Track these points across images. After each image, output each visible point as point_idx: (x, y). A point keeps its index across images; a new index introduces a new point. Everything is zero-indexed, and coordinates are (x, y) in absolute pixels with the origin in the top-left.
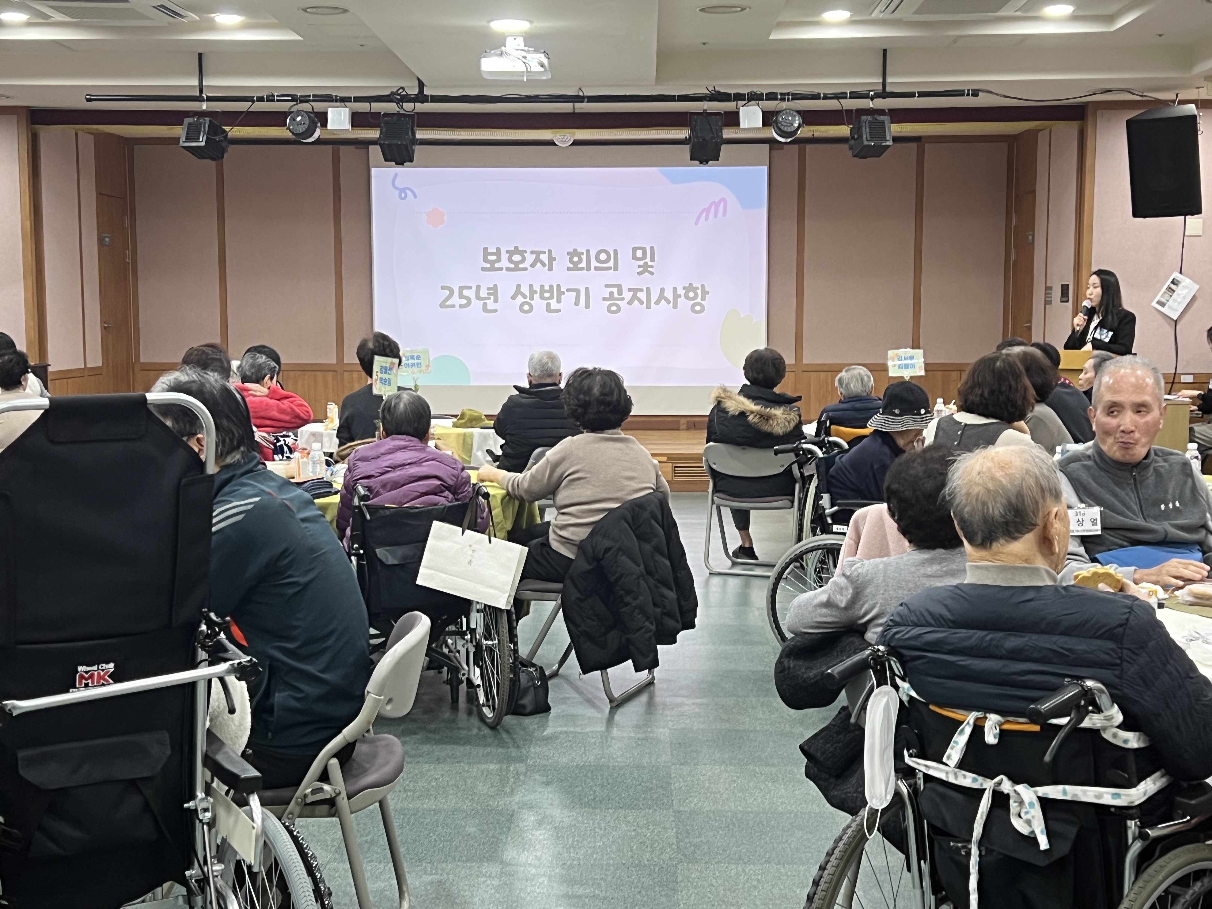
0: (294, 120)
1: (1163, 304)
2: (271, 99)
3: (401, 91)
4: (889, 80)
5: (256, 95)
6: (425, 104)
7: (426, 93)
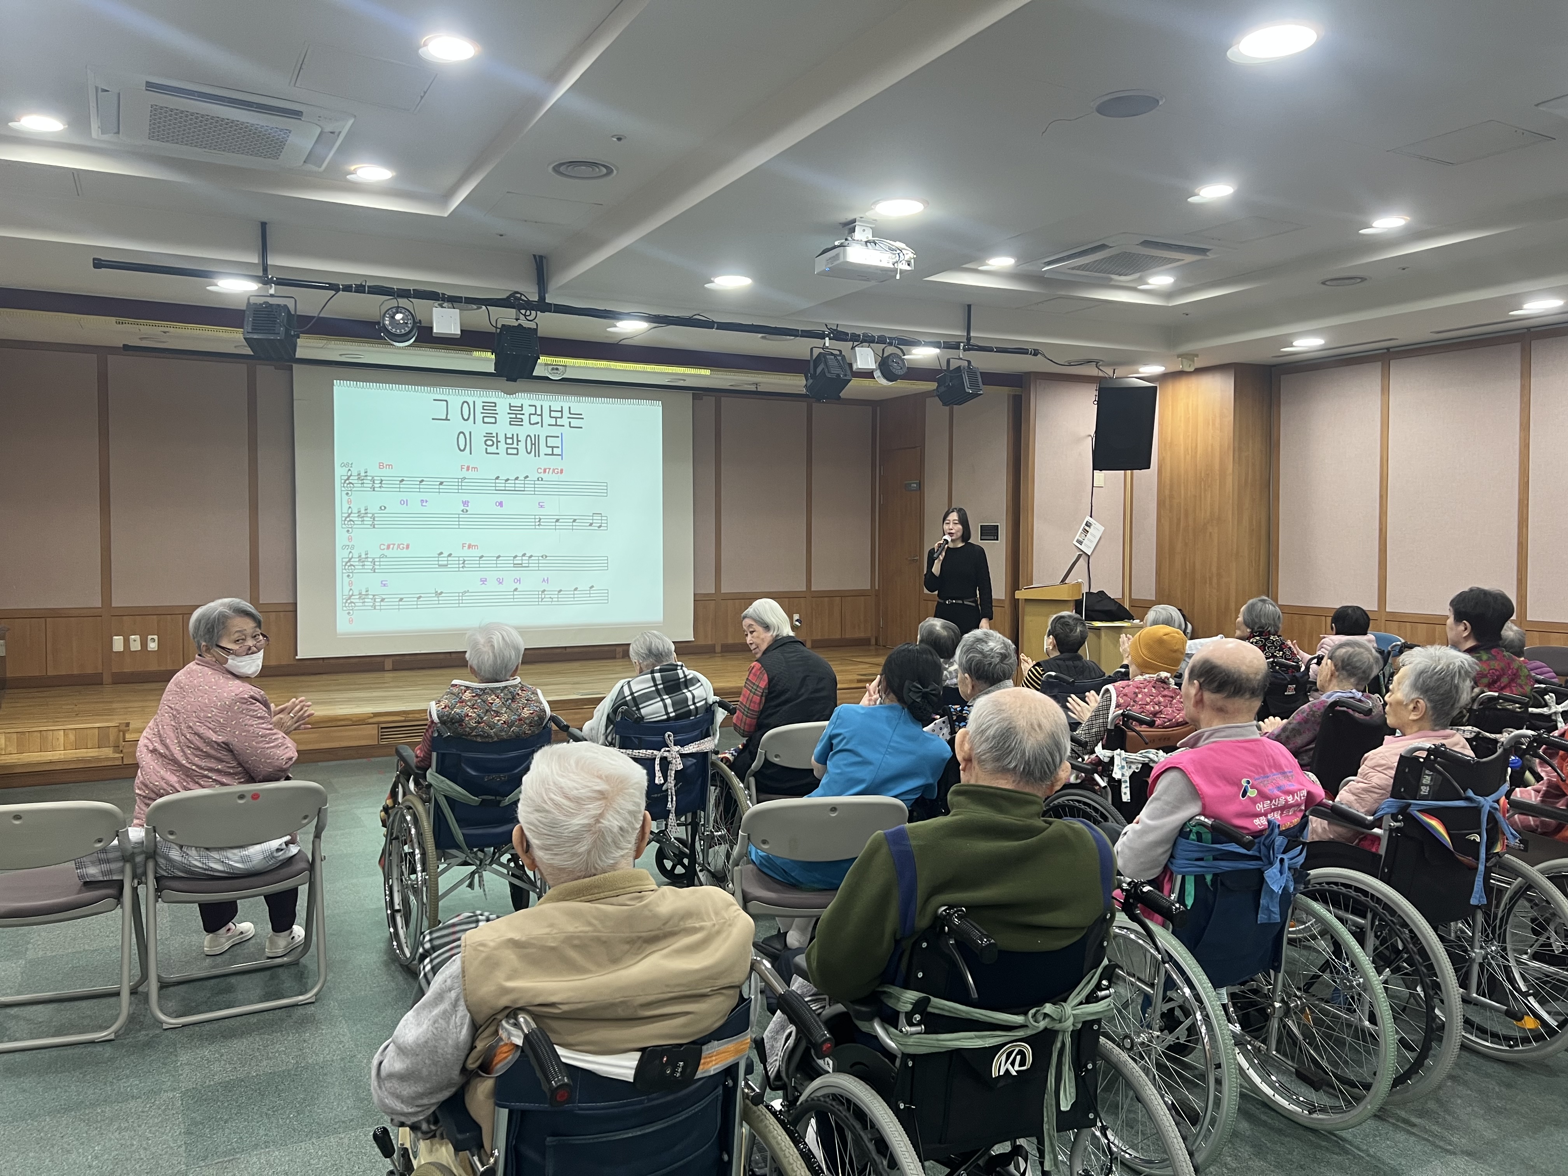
0: (393, 317)
1: (1080, 543)
2: (360, 289)
3: (519, 295)
4: (972, 334)
5: (341, 283)
6: (547, 313)
7: (548, 300)
